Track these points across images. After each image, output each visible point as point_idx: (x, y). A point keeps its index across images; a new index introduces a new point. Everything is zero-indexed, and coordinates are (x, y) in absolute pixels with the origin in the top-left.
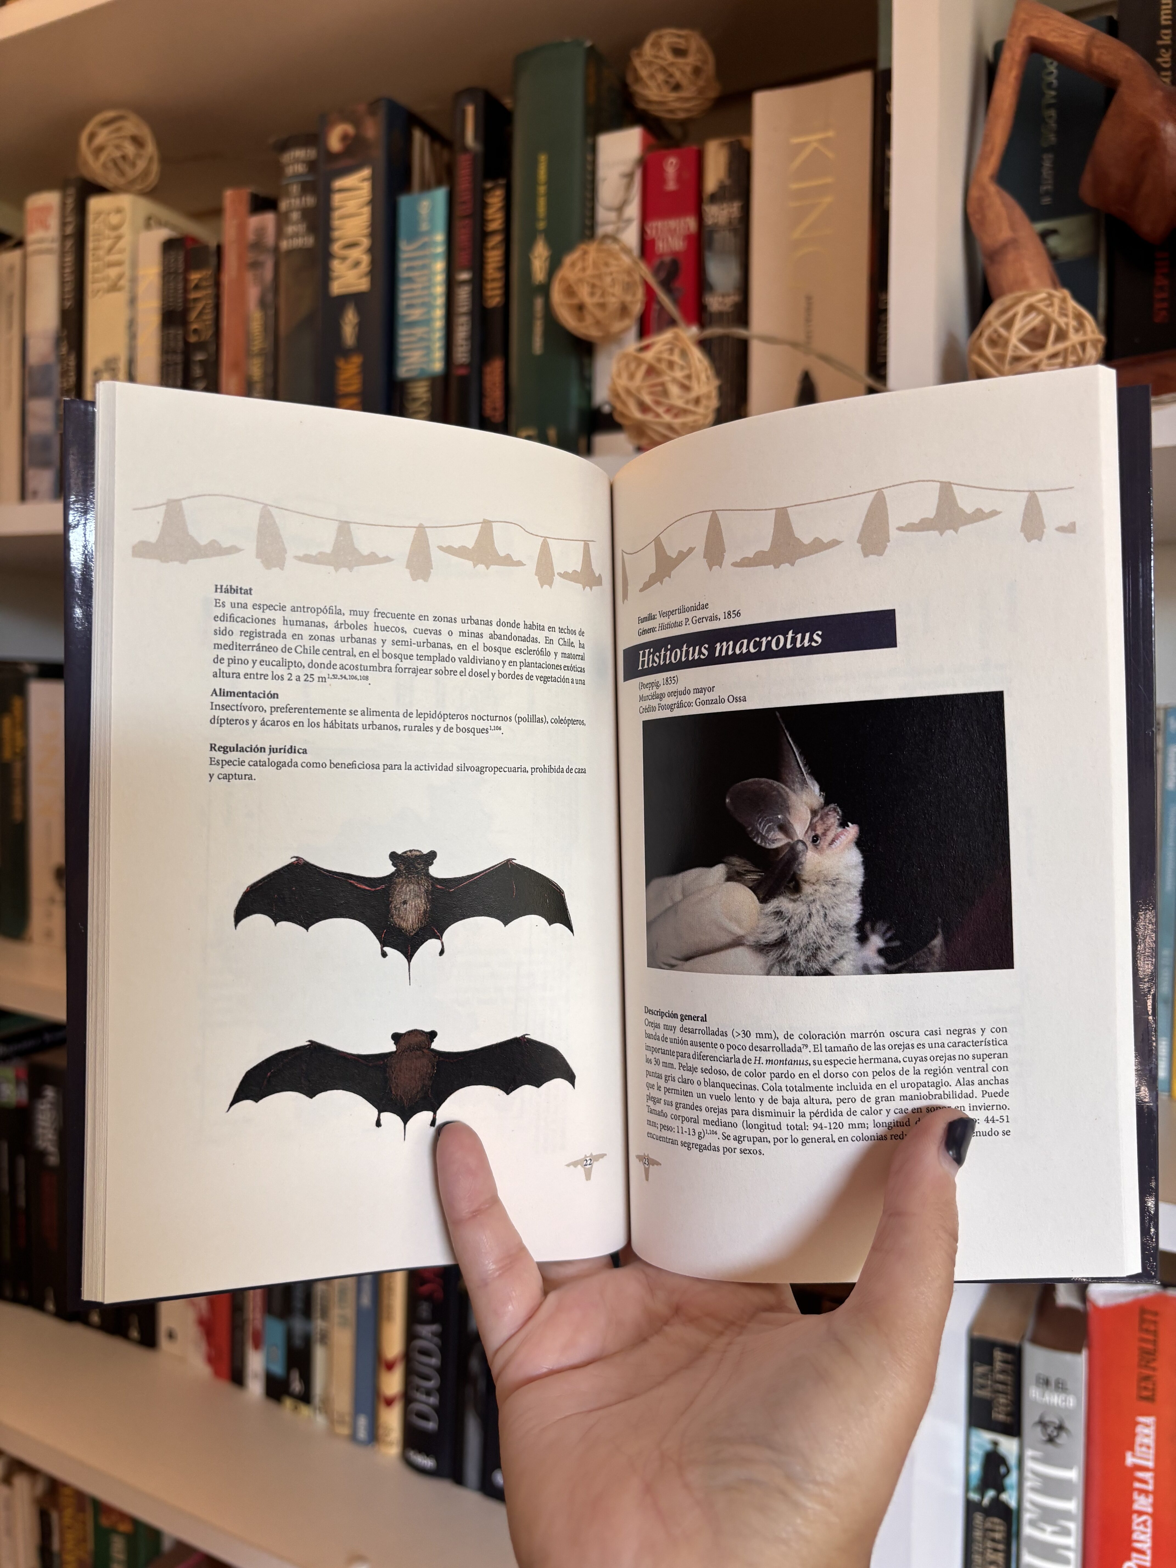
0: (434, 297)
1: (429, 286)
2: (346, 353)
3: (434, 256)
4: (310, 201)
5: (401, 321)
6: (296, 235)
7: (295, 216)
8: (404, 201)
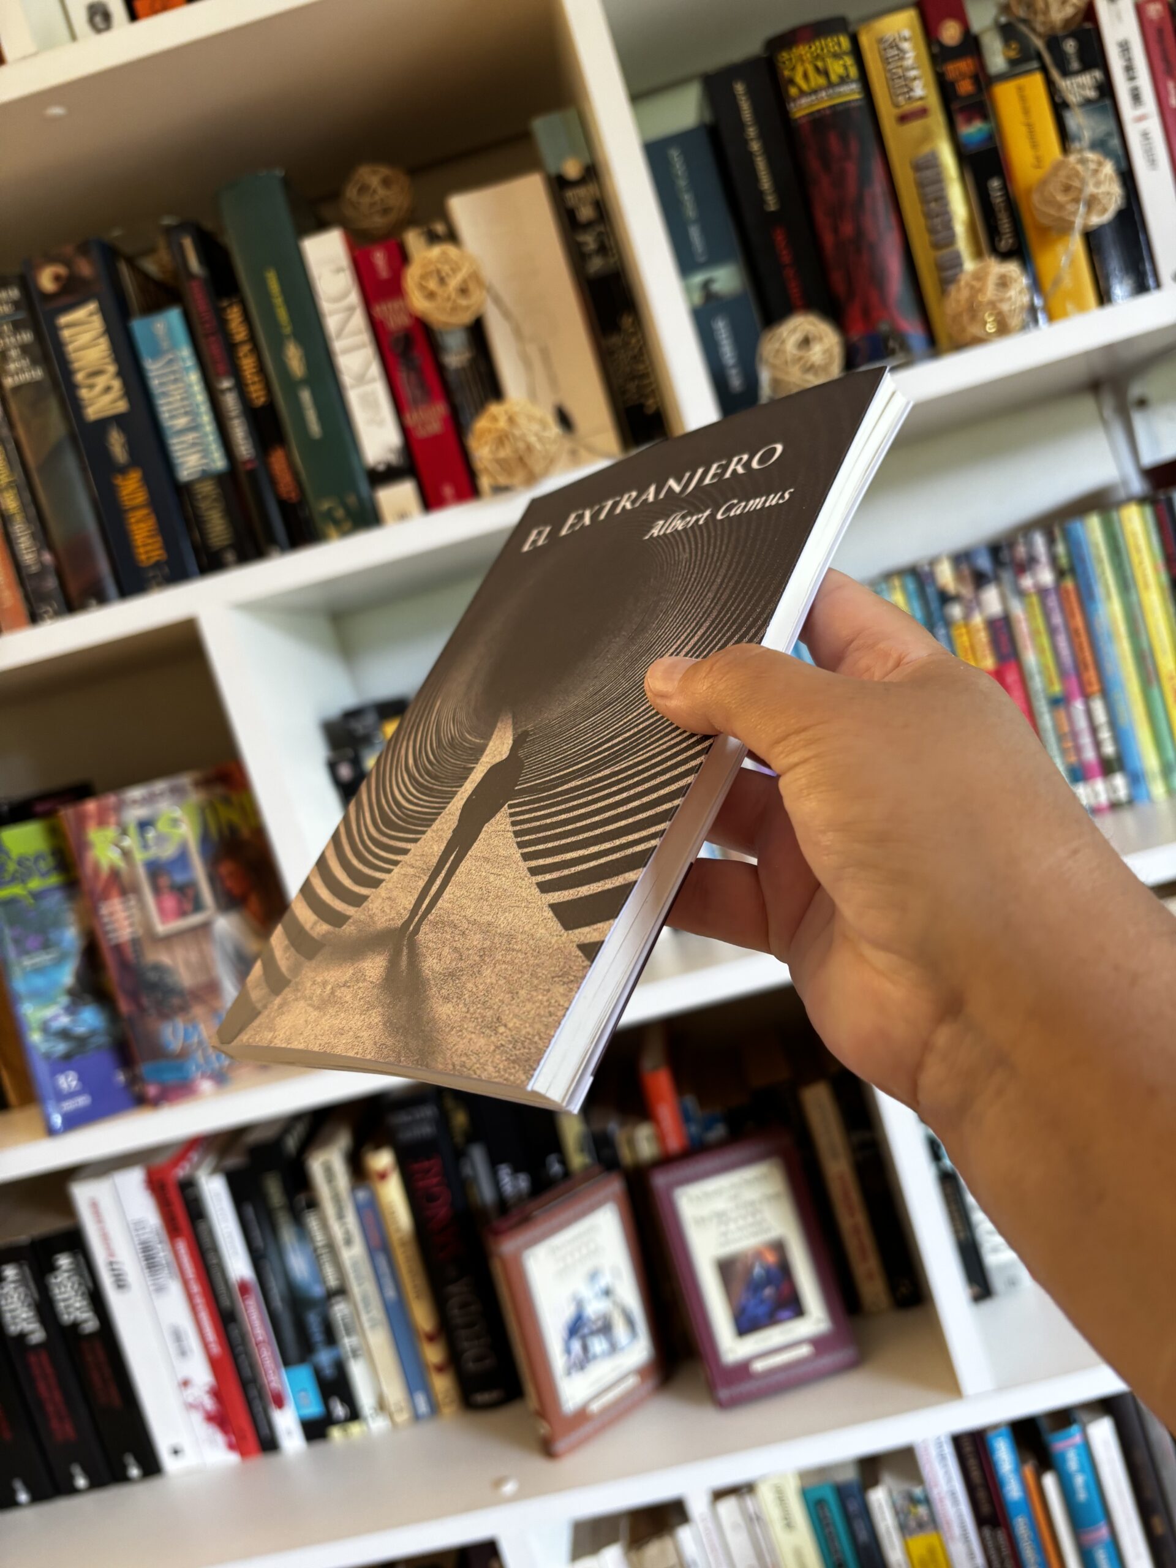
0: (198, 406)
1: (188, 396)
2: (123, 470)
3: (187, 369)
4: (27, 337)
5: (168, 433)
6: (21, 371)
7: (14, 353)
8: (138, 326)
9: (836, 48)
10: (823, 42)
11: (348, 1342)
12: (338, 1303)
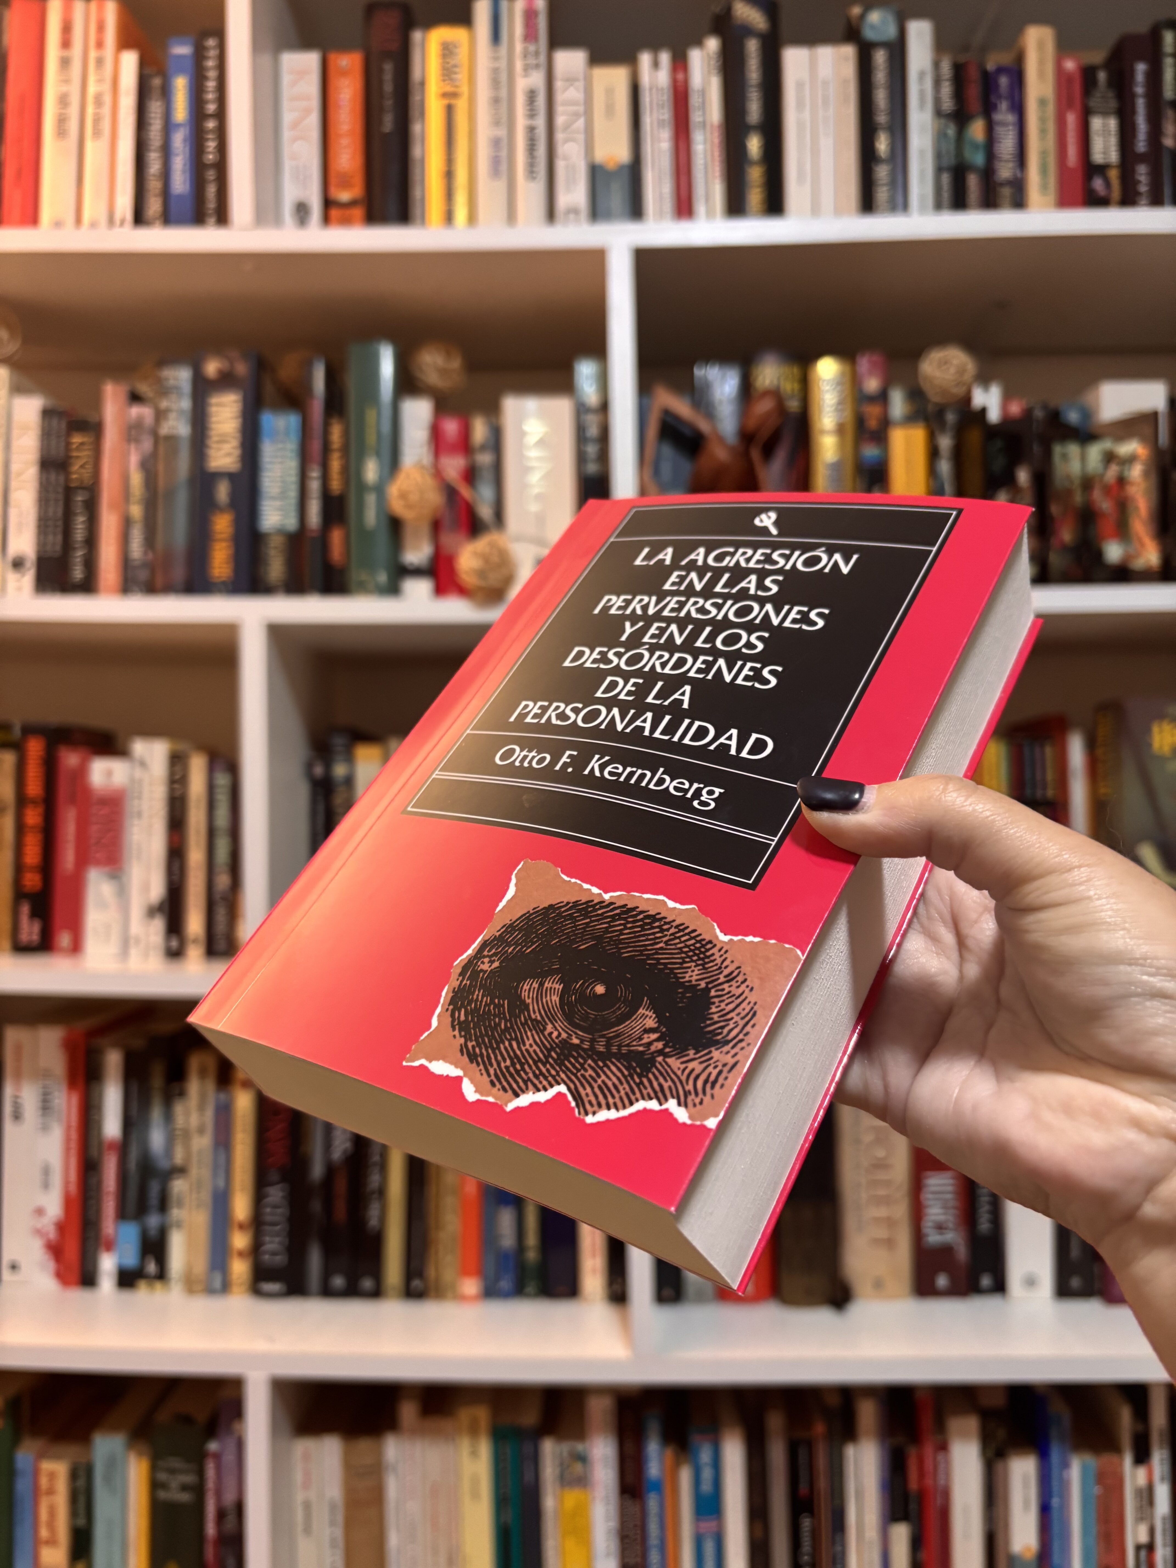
0: (290, 483)
2: (221, 510)
3: (290, 457)
4: (187, 405)
5: (262, 496)
8: (265, 416)
11: (175, 1213)
12: (178, 1178)
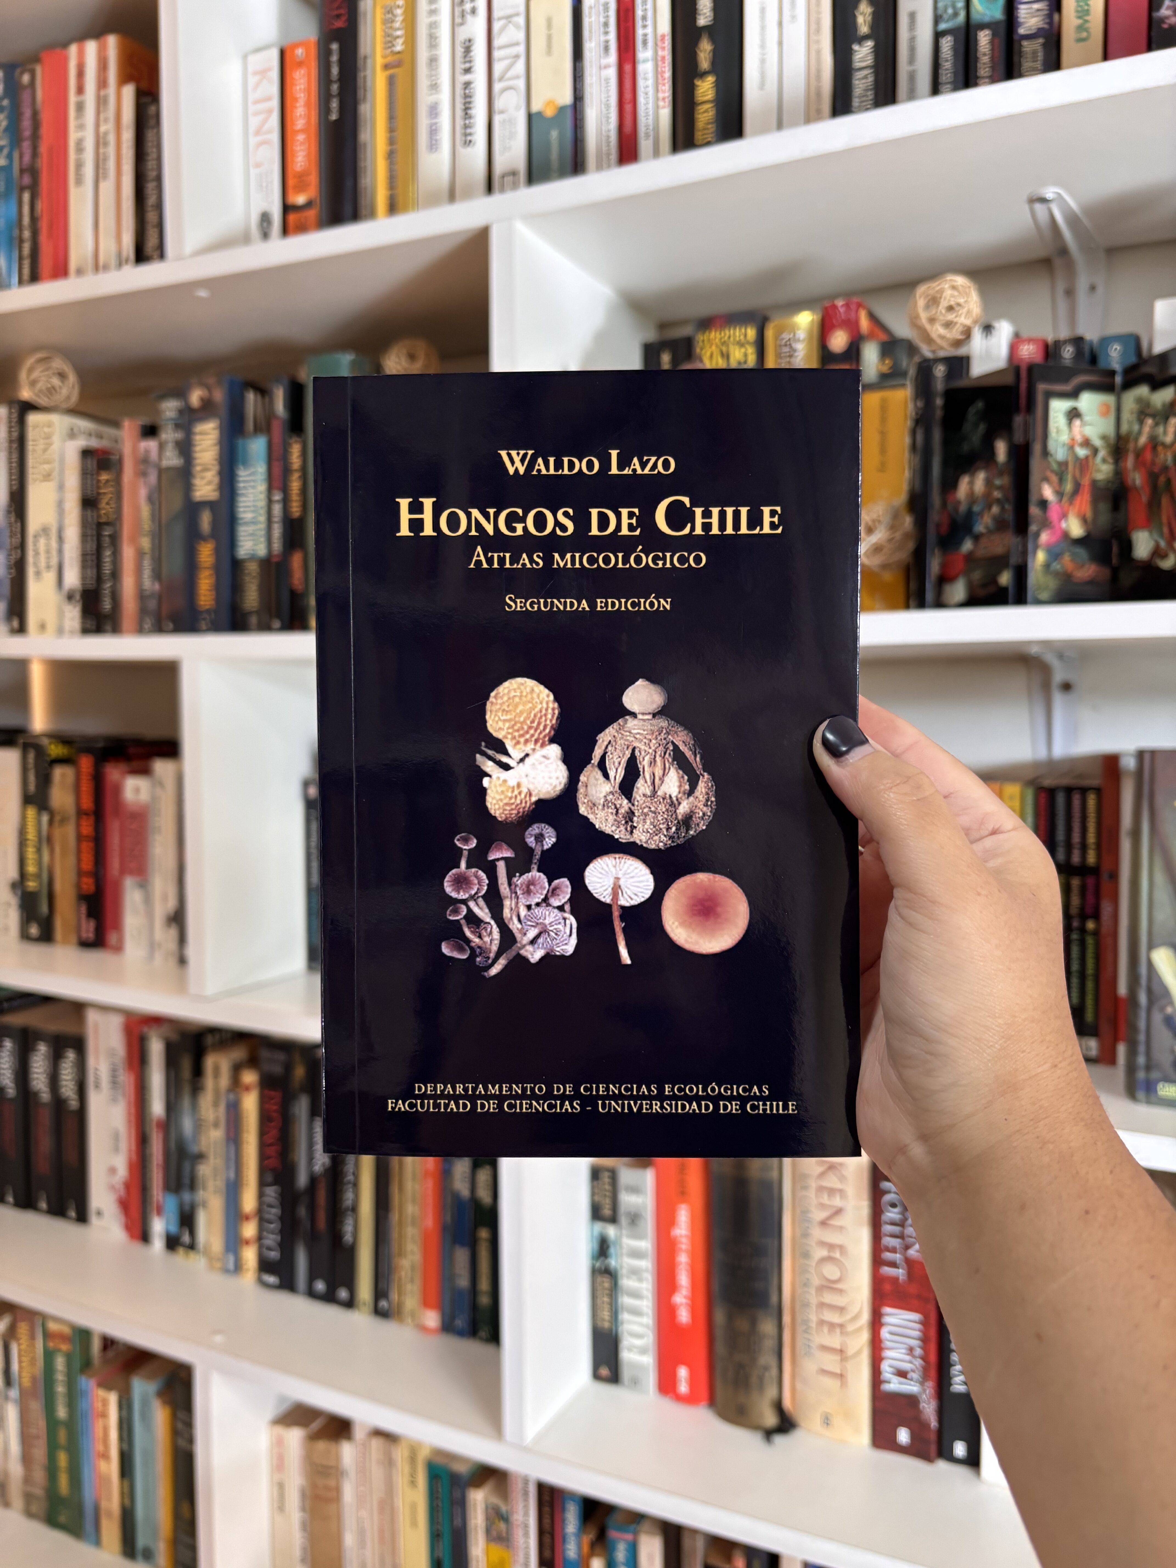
0: (259, 508)
1: (257, 499)
2: (205, 539)
3: (259, 482)
4: (179, 435)
5: (240, 522)
6: (172, 457)
7: (171, 443)
8: (241, 442)
9: (742, 337)
10: (732, 332)
12: (202, 1163)
